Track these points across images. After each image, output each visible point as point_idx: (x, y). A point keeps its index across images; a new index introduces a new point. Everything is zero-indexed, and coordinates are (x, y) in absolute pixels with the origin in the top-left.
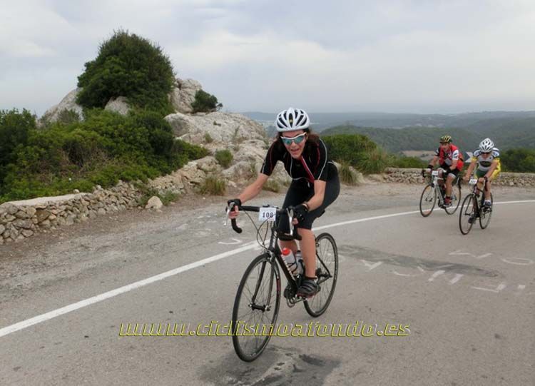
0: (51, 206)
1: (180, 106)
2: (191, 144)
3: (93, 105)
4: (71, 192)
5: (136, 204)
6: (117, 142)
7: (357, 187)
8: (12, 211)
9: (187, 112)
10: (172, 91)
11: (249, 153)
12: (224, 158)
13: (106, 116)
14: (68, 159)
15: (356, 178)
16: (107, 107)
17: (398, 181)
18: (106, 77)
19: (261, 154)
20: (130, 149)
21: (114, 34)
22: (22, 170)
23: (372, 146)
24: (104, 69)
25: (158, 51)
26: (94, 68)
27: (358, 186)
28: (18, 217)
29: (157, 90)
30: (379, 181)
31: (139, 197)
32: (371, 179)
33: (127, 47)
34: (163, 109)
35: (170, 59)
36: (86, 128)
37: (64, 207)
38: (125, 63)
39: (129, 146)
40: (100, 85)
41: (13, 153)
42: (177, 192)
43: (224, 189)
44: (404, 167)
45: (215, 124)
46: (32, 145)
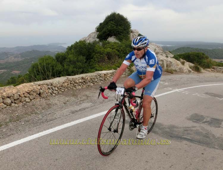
0: (107, 74)
3: (103, 39)
4: (111, 70)
5: (128, 75)
6: (120, 53)
8: (99, 74)
10: (130, 34)
11: (161, 59)
14: (107, 58)
15: (201, 70)
16: (108, 40)
17: (217, 72)
18: (109, 29)
19: (165, 59)
21: (111, 13)
22: (96, 61)
23: (207, 58)
24: (108, 26)
26: (103, 25)
27: (202, 73)
28: (100, 77)
29: (126, 34)
30: (209, 71)
31: (129, 72)
32: (206, 70)
33: (116, 18)
34: (128, 41)
35: (130, 22)
36: (110, 48)
37: (110, 74)
38: (116, 24)
40: (107, 32)
41: (91, 56)
44: (220, 66)
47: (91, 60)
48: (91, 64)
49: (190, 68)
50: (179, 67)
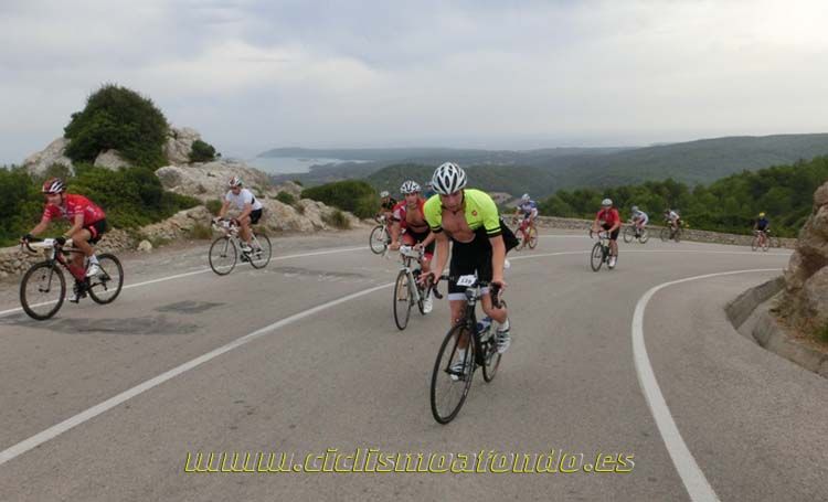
1: (177, 157)
2: (184, 195)
3: (83, 158)
5: (128, 247)
6: (108, 196)
7: (348, 231)
9: (184, 162)
10: (167, 142)
12: (214, 208)
13: (97, 172)
15: (348, 221)
16: (97, 160)
18: (96, 131)
20: (122, 201)
24: (93, 123)
25: (149, 103)
26: (83, 121)
27: (350, 229)
29: (149, 142)
31: (131, 241)
32: (366, 223)
33: (116, 101)
34: (156, 161)
35: (162, 112)
36: (80, 184)
38: (115, 118)
39: (120, 199)
40: (90, 138)
41: (15, 208)
42: (167, 237)
43: (211, 234)
45: (209, 175)
46: (33, 200)
47: (15, 217)
48: (12, 228)
49: (323, 219)
50: (287, 219)
